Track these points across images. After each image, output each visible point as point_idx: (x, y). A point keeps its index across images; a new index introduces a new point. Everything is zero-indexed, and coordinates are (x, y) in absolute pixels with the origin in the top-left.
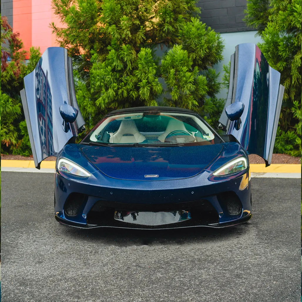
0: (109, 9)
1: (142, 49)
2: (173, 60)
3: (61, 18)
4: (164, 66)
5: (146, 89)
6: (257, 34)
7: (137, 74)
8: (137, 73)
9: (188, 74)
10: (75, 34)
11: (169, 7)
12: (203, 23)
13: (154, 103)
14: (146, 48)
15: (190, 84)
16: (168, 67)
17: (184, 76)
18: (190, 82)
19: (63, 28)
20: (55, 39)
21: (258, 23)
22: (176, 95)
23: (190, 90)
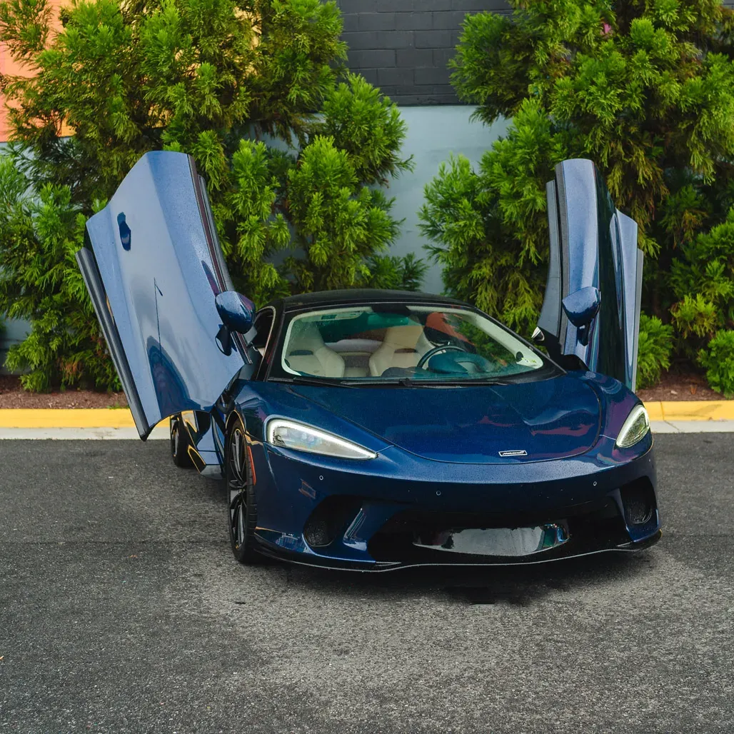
0: (167, 44)
1: (242, 141)
2: (318, 172)
3: (10, 51)
4: (296, 183)
5: (257, 238)
6: (474, 114)
7: (236, 201)
8: (236, 198)
9: (354, 204)
10: (62, 94)
11: (304, 46)
12: (375, 87)
13: (270, 269)
14: (251, 141)
15: (359, 227)
16: (306, 187)
17: (345, 209)
18: (358, 224)
19: (18, 75)
20: (3, 104)
21: (486, 93)
22: (324, 252)
23: (356, 242)
